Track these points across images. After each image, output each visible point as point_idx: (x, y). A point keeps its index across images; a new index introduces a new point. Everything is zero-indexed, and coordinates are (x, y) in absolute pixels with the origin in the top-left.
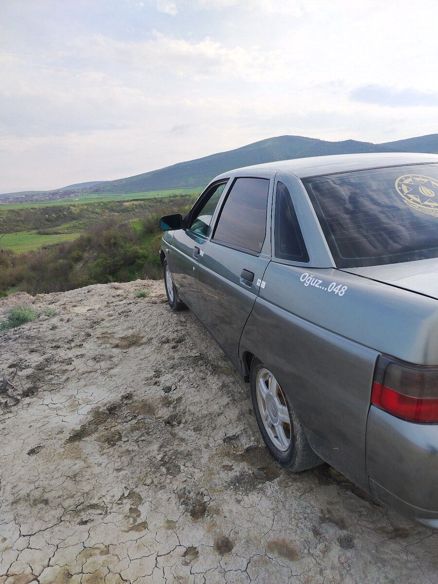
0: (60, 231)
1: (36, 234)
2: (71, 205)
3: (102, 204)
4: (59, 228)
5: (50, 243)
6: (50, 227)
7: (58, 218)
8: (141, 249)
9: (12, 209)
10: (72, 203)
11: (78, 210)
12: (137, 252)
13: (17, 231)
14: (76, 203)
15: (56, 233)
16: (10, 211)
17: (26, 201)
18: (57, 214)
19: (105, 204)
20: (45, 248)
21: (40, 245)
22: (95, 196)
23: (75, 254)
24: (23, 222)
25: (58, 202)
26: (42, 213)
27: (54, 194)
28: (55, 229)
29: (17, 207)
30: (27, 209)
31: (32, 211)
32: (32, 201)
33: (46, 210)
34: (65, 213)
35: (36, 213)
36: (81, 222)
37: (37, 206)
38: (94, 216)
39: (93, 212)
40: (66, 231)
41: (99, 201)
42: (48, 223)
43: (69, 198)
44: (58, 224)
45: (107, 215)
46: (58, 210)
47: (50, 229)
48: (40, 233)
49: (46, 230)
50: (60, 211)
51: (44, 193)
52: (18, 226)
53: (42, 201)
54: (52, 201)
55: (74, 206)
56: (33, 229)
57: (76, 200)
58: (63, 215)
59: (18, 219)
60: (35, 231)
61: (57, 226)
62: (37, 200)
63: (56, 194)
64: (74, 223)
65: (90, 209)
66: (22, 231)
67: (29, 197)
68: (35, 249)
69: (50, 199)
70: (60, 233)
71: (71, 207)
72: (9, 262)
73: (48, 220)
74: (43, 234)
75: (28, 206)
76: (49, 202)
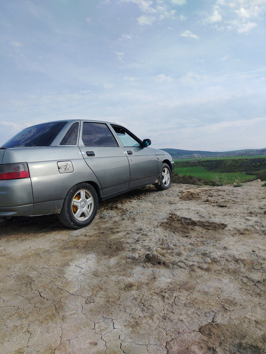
1: (245, 174)
7: (261, 166)
13: (235, 172)
16: (232, 160)
17: (245, 155)
18: (261, 163)
24: (239, 167)
26: (251, 162)
28: (257, 172)
29: (237, 158)
30: (243, 159)
31: (245, 160)
32: (248, 155)
33: (254, 161)
35: (247, 162)
37: (248, 158)
42: (254, 168)
44: (260, 169)
47: (255, 172)
49: (251, 172)
50: (263, 161)
51: (257, 151)
52: (236, 169)
53: (254, 155)
56: (244, 171)
58: (264, 163)
59: (236, 165)
60: (245, 173)
61: (259, 170)
62: (251, 154)
63: (264, 151)
66: (237, 172)
67: (247, 152)
69: (260, 154)
73: (254, 166)
74: (249, 175)
75: (244, 157)
76: (259, 156)
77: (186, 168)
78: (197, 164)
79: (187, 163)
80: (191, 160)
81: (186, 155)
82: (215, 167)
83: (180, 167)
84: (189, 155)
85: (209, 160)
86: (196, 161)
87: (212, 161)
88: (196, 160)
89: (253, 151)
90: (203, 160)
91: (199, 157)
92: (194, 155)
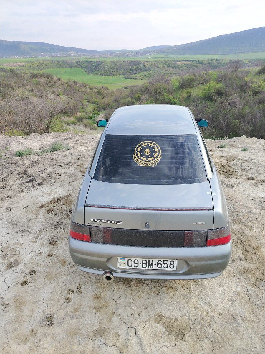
0: (136, 78)
1: (123, 78)
2: (145, 61)
3: (164, 62)
4: (136, 75)
5: (129, 85)
6: (131, 74)
7: (136, 69)
8: (174, 98)
9: (113, 61)
10: (146, 60)
11: (149, 65)
12: (170, 100)
13: (114, 75)
14: (148, 60)
15: (134, 79)
17: (122, 56)
18: (137, 66)
19: (166, 62)
20: (126, 88)
21: (124, 86)
22: (161, 56)
23: (136, 96)
24: (117, 70)
25: (139, 59)
26: (128, 65)
27: (138, 53)
28: (134, 76)
29: (115, 60)
30: (121, 61)
31: (123, 63)
32: (125, 56)
33: (131, 64)
34: (141, 66)
35: (125, 65)
36: (149, 73)
37: (126, 60)
38: (157, 69)
39: (157, 67)
40: (140, 78)
41: (163, 59)
42: (131, 72)
43: (145, 56)
44: (136, 73)
45: (165, 69)
46: (137, 63)
47: (131, 76)
48: (125, 78)
49: (129, 76)
50: (139, 64)
51: (132, 52)
52: (115, 72)
53: (130, 57)
54: (136, 57)
55: (147, 62)
56: (122, 75)
57: (150, 58)
58: (140, 67)
59: (115, 67)
60: (123, 76)
62: (127, 56)
64: (145, 73)
65: (156, 65)
66: (116, 75)
67: (124, 53)
68: (120, 88)
69: (135, 56)
70: (136, 79)
71: (145, 63)
72: (105, 94)
73: (131, 70)
74: (127, 78)
75: (121, 59)
76: (134, 58)
77: (64, 70)
78: (76, 65)
79: (65, 62)
80: (68, 59)
81: (62, 53)
82: (95, 69)
83: (58, 67)
84: (64, 52)
85: (88, 60)
86: (74, 61)
87: (91, 62)
88: (73, 59)
89: (128, 51)
90: (81, 60)
91: (76, 56)
92: (70, 52)
